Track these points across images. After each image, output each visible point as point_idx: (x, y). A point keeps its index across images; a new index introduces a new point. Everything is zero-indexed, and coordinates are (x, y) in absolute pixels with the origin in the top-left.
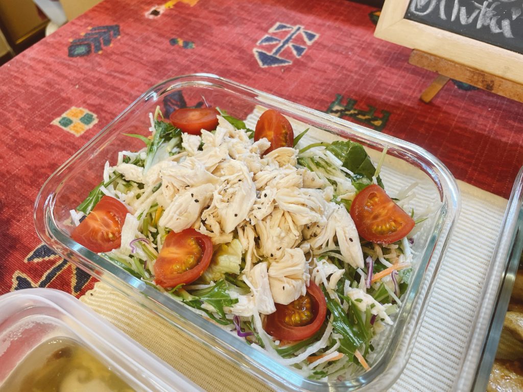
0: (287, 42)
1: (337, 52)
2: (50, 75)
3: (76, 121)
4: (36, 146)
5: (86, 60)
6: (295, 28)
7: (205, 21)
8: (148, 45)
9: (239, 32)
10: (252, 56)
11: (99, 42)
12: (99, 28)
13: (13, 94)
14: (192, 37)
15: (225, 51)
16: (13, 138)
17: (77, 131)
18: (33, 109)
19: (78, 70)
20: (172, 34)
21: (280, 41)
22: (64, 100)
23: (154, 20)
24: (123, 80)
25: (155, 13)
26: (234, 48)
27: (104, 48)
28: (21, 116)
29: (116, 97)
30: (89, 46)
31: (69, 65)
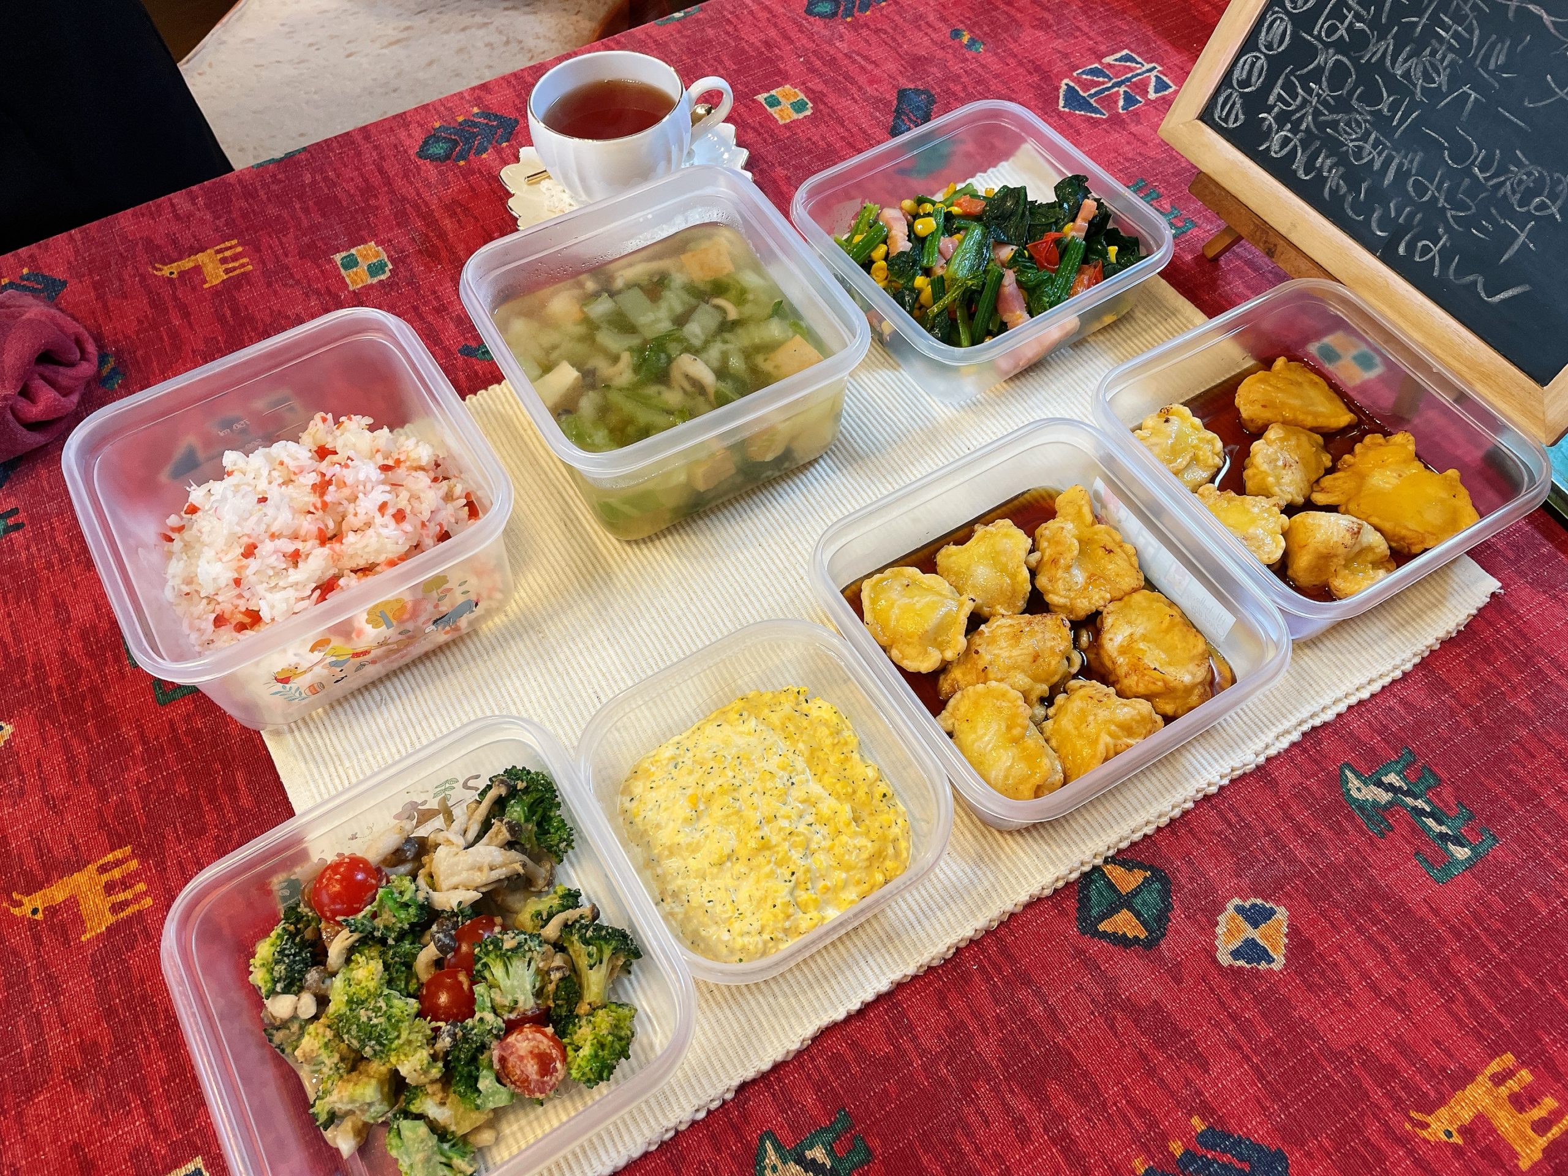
0: (1119, 84)
2: (773, 33)
3: (786, 104)
5: (826, 26)
6: (1147, 66)
7: (1018, 16)
8: (919, 28)
9: (1059, 47)
10: (1057, 89)
11: (853, 3)
13: (720, 44)
14: (986, 34)
15: (1021, 70)
17: (782, 117)
19: (810, 37)
20: (962, 22)
21: (1111, 79)
22: (780, 72)
24: (862, 68)
26: (1037, 69)
27: (857, 14)
29: (845, 89)
30: (838, 4)
31: (801, 25)
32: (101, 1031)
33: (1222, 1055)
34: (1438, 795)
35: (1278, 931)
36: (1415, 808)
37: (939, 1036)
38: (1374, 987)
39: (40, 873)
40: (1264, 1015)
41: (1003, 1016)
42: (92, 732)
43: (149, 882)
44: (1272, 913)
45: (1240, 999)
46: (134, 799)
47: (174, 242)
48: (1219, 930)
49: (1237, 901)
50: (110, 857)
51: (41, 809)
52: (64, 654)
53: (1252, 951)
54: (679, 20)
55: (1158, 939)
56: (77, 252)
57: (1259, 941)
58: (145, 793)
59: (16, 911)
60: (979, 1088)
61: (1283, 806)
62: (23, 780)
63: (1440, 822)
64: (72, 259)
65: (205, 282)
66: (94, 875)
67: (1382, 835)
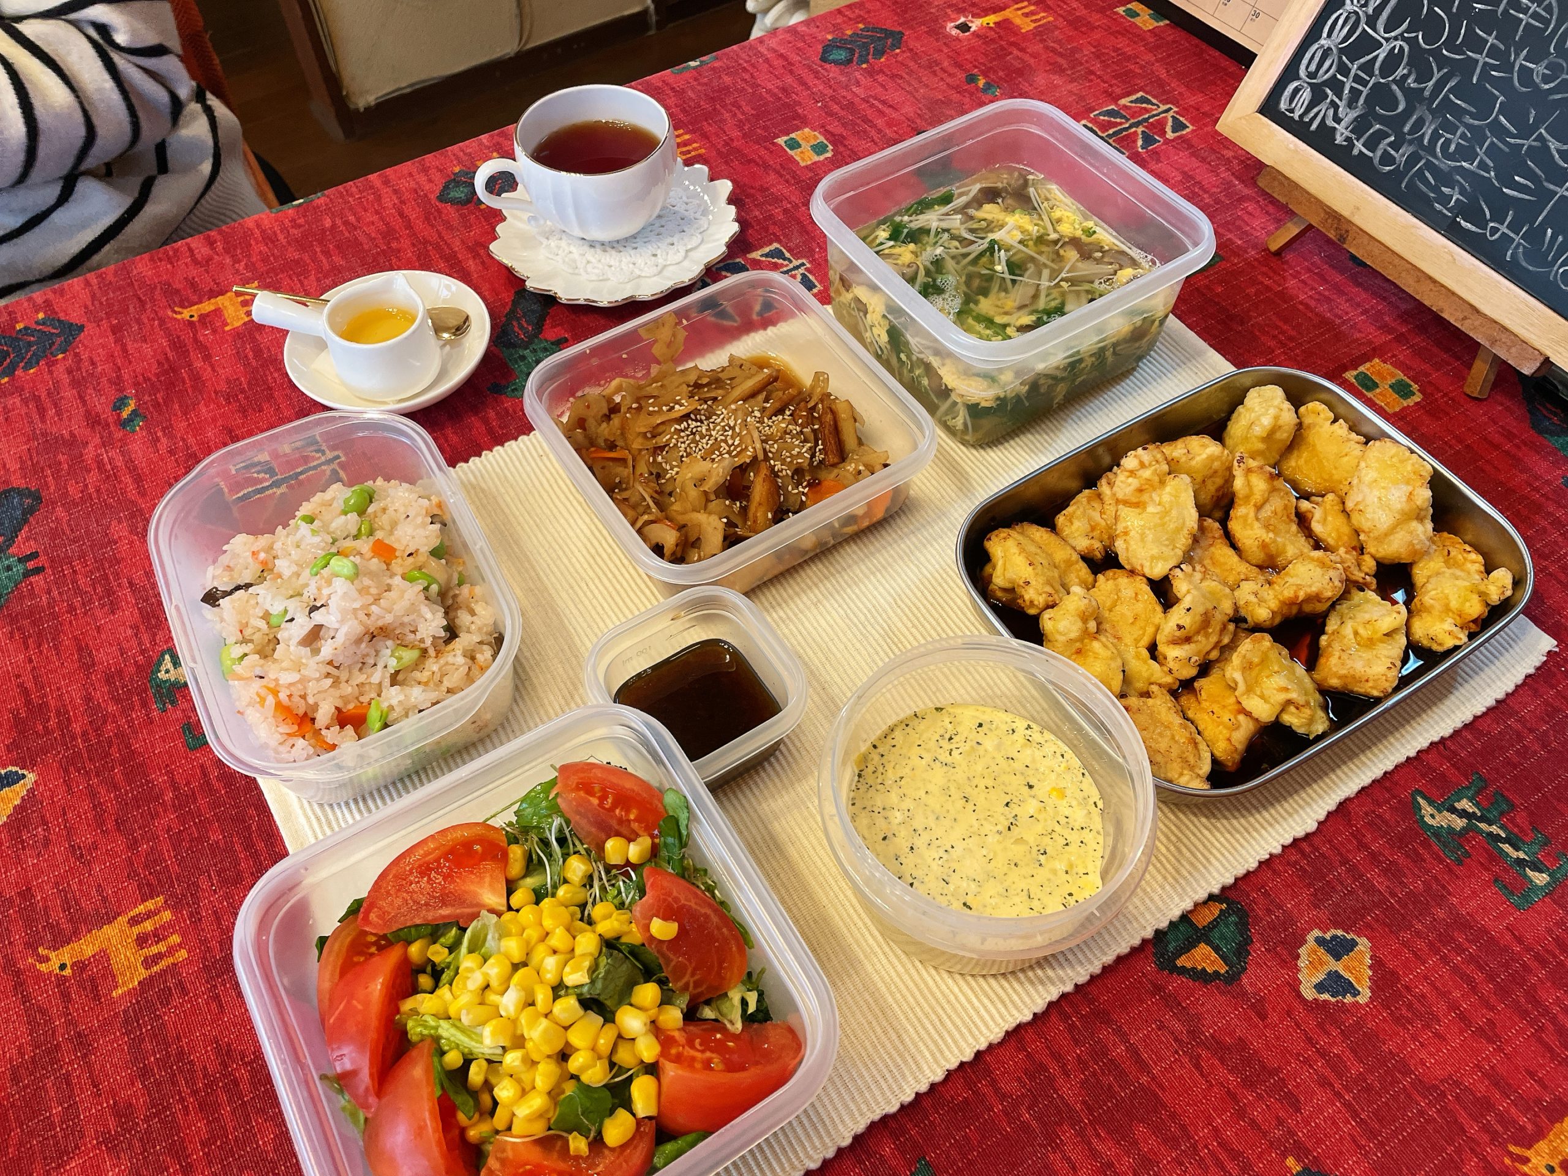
0: (1137, 124)
1: (1203, 160)
2: (789, 80)
3: (806, 146)
4: (750, 161)
5: (842, 73)
6: (1163, 108)
7: (1032, 61)
8: (934, 73)
11: (868, 50)
12: (874, 30)
13: (737, 90)
14: (1001, 78)
16: (727, 144)
17: (803, 159)
18: (757, 117)
19: (827, 83)
20: (975, 66)
21: (1127, 120)
22: (797, 116)
23: (957, 39)
24: (882, 113)
25: (964, 28)
27: (872, 61)
28: (740, 121)
29: (865, 132)
30: (852, 51)
31: (817, 72)
32: (136, 1094)
33: (1314, 1093)
34: (1512, 820)
35: (1361, 963)
36: (1490, 834)
37: (1019, 1080)
38: (1463, 1017)
39: (66, 926)
40: (1354, 1051)
41: (1085, 1057)
42: (119, 777)
43: (183, 935)
44: (1354, 944)
45: (1328, 1034)
46: (166, 847)
47: (193, 285)
48: (1302, 963)
49: (1316, 933)
50: (141, 908)
51: (67, 860)
52: (88, 699)
53: (1335, 983)
54: (695, 68)
55: (1239, 973)
56: (93, 297)
57: (1342, 973)
58: (176, 842)
59: (43, 967)
60: (1064, 1133)
61: (1358, 836)
62: (47, 830)
63: (1517, 849)
64: (89, 303)
65: (227, 324)
66: (126, 927)
67: (1460, 862)
